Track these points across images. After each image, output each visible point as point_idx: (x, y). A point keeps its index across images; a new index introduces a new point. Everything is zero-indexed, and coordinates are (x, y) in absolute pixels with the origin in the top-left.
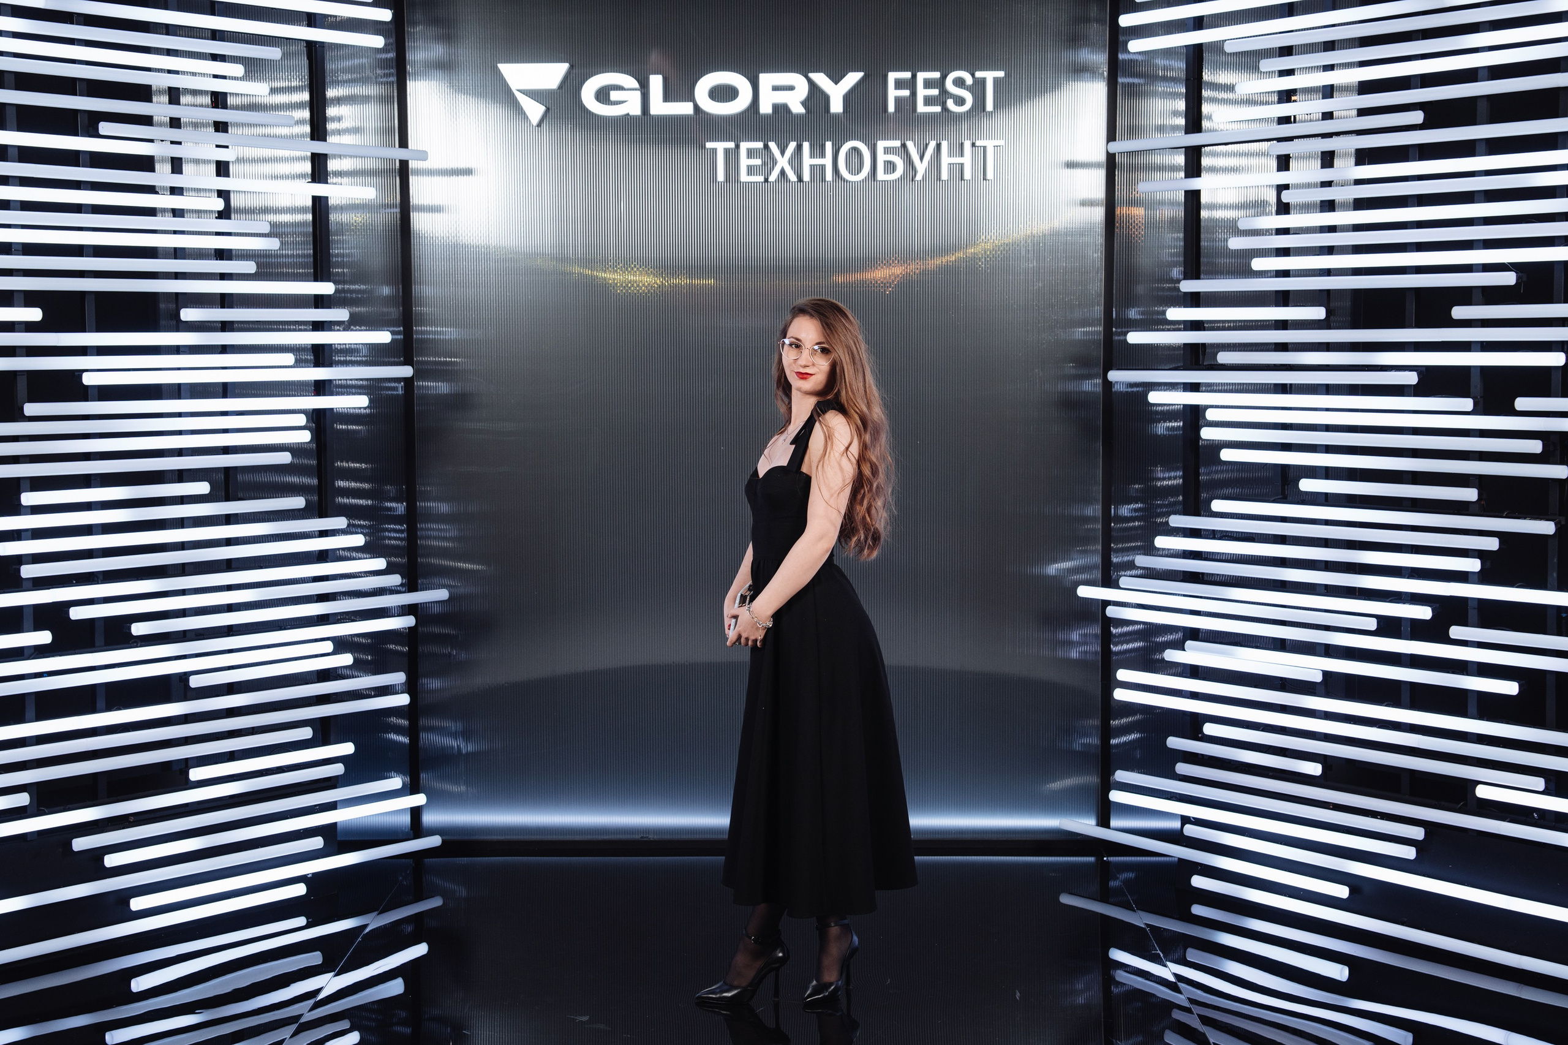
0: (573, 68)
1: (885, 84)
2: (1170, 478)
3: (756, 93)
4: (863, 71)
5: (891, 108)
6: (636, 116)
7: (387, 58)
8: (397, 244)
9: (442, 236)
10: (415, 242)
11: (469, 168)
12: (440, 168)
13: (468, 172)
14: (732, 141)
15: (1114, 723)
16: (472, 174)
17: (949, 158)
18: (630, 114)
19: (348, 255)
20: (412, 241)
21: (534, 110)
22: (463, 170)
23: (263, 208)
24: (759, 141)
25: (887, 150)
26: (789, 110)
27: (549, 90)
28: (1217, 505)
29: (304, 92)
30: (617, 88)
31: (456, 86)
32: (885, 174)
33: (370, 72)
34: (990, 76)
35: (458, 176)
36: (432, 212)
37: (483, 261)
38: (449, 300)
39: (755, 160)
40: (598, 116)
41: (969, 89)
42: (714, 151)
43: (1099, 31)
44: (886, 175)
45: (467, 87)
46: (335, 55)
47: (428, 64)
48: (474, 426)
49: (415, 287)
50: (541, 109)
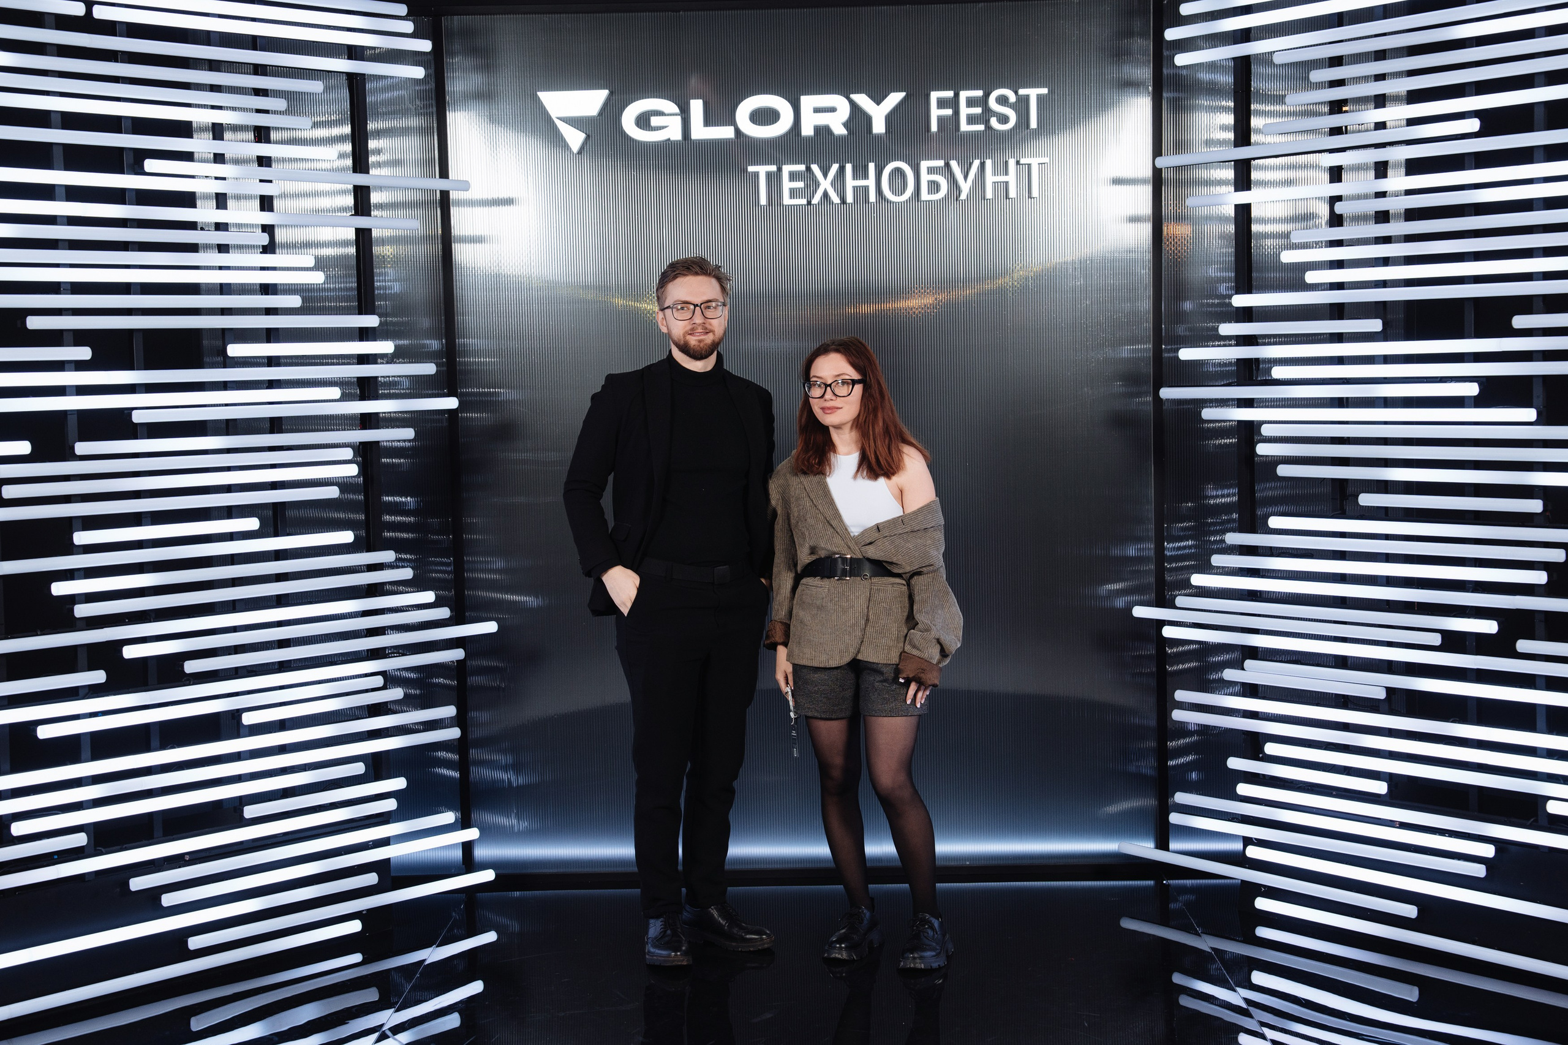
0: (612, 94)
1: (927, 104)
2: (1223, 496)
3: (798, 116)
4: (905, 92)
5: (934, 127)
6: (677, 141)
7: (426, 89)
8: (439, 274)
10: (457, 273)
11: (509, 198)
12: (481, 198)
13: (509, 202)
14: (774, 164)
15: (1171, 744)
16: (513, 204)
17: (994, 177)
18: (671, 139)
19: (390, 288)
20: (454, 274)
21: (575, 138)
22: (504, 199)
23: (305, 242)
24: (801, 164)
25: (931, 170)
26: (831, 131)
27: (588, 117)
28: (1275, 522)
29: (344, 125)
30: (657, 113)
31: (494, 115)
32: (929, 194)
33: (410, 103)
34: (1033, 93)
35: (499, 206)
36: (473, 242)
37: (526, 291)
38: (492, 330)
39: (798, 183)
40: (639, 142)
41: (1012, 106)
42: (756, 175)
43: (1143, 45)
45: (507, 115)
46: (375, 87)
47: (467, 94)
48: (519, 456)
49: (458, 318)
50: (582, 136)
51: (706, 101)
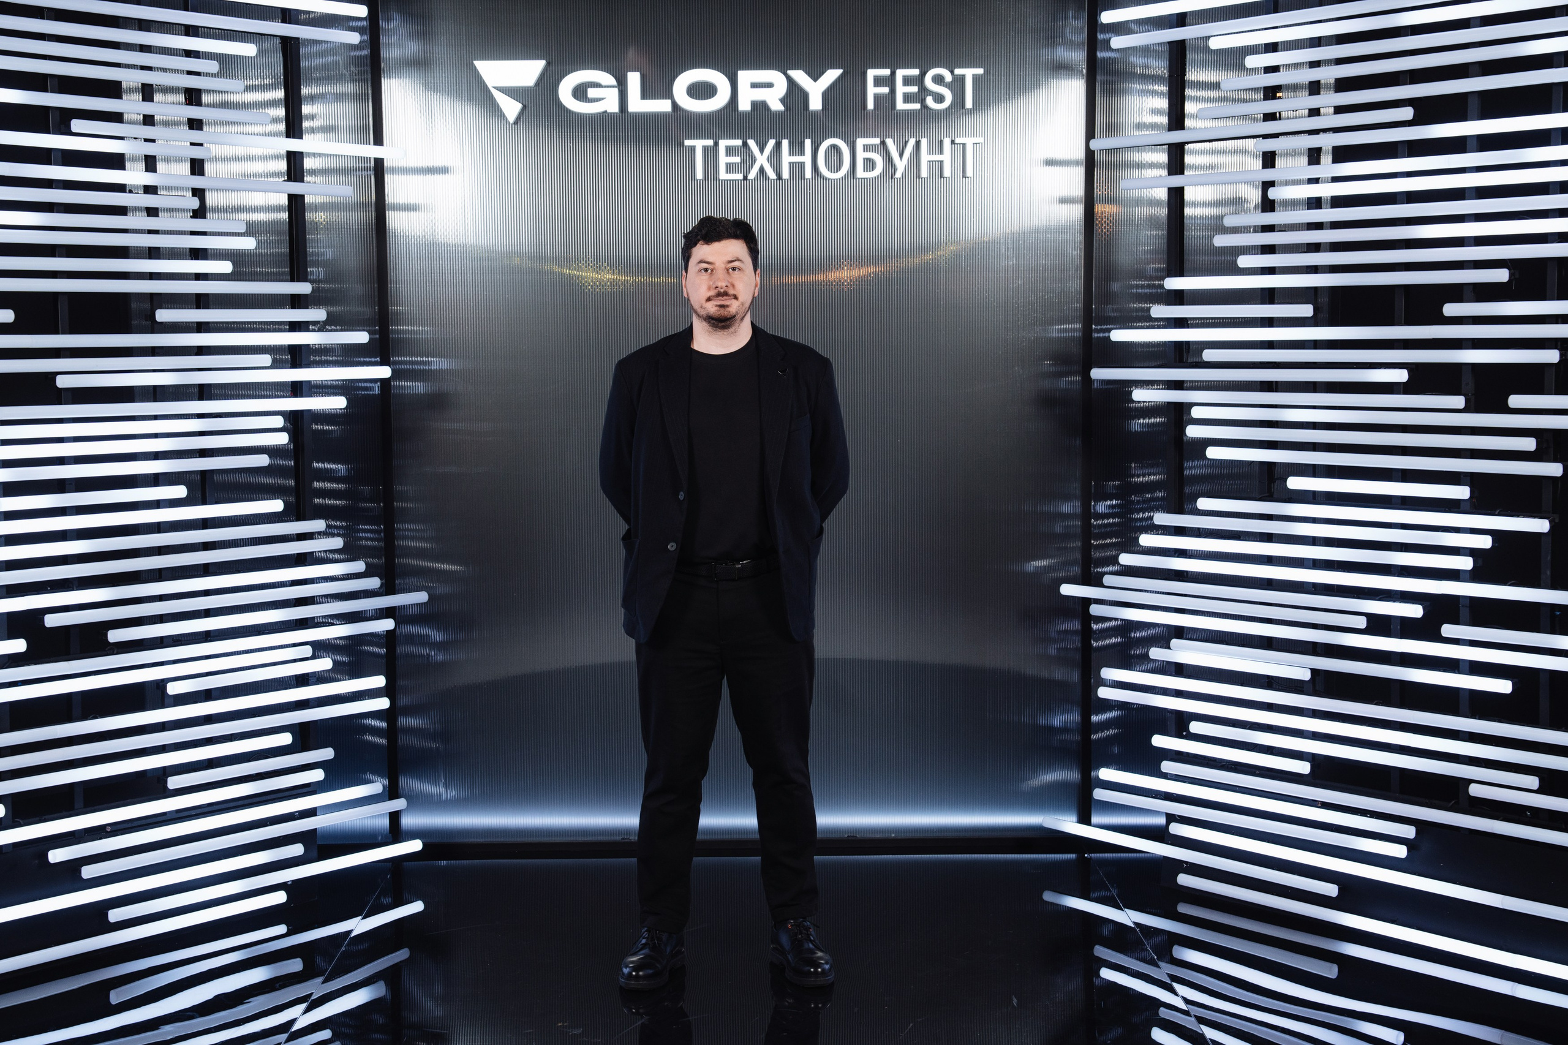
0: (549, 65)
1: (864, 78)
3: (735, 91)
4: (842, 69)
5: (870, 105)
6: (614, 113)
7: (361, 55)
8: (373, 243)
9: (418, 234)
10: (390, 240)
11: (445, 167)
12: (416, 166)
13: (444, 170)
14: (710, 139)
15: (1095, 718)
16: (448, 172)
17: (929, 156)
18: (608, 111)
19: (323, 254)
20: (388, 242)
21: (511, 108)
22: (439, 168)
23: (236, 207)
24: (738, 139)
25: (867, 148)
26: (768, 107)
27: (525, 87)
28: (1203, 503)
29: (277, 90)
30: (594, 85)
31: (431, 83)
32: (864, 171)
33: (344, 69)
34: (969, 73)
35: (434, 174)
36: (408, 211)
37: (460, 260)
38: (425, 299)
39: (734, 157)
40: (575, 113)
41: (947, 86)
42: (693, 148)
43: (1078, 29)
44: (866, 173)
45: (442, 84)
46: (309, 52)
47: (403, 61)
48: (451, 426)
49: (391, 286)
50: (518, 106)
51: (644, 74)
